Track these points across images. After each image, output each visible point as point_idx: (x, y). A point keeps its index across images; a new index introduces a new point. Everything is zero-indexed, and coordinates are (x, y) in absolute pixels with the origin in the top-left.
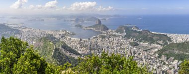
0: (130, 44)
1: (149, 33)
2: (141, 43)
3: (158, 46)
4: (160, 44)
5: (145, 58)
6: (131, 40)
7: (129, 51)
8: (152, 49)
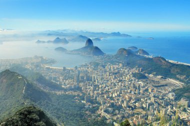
0: (134, 75)
1: (163, 61)
2: (151, 75)
3: (178, 82)
4: (181, 81)
5: (154, 97)
6: (135, 70)
7: (132, 85)
8: (166, 85)
